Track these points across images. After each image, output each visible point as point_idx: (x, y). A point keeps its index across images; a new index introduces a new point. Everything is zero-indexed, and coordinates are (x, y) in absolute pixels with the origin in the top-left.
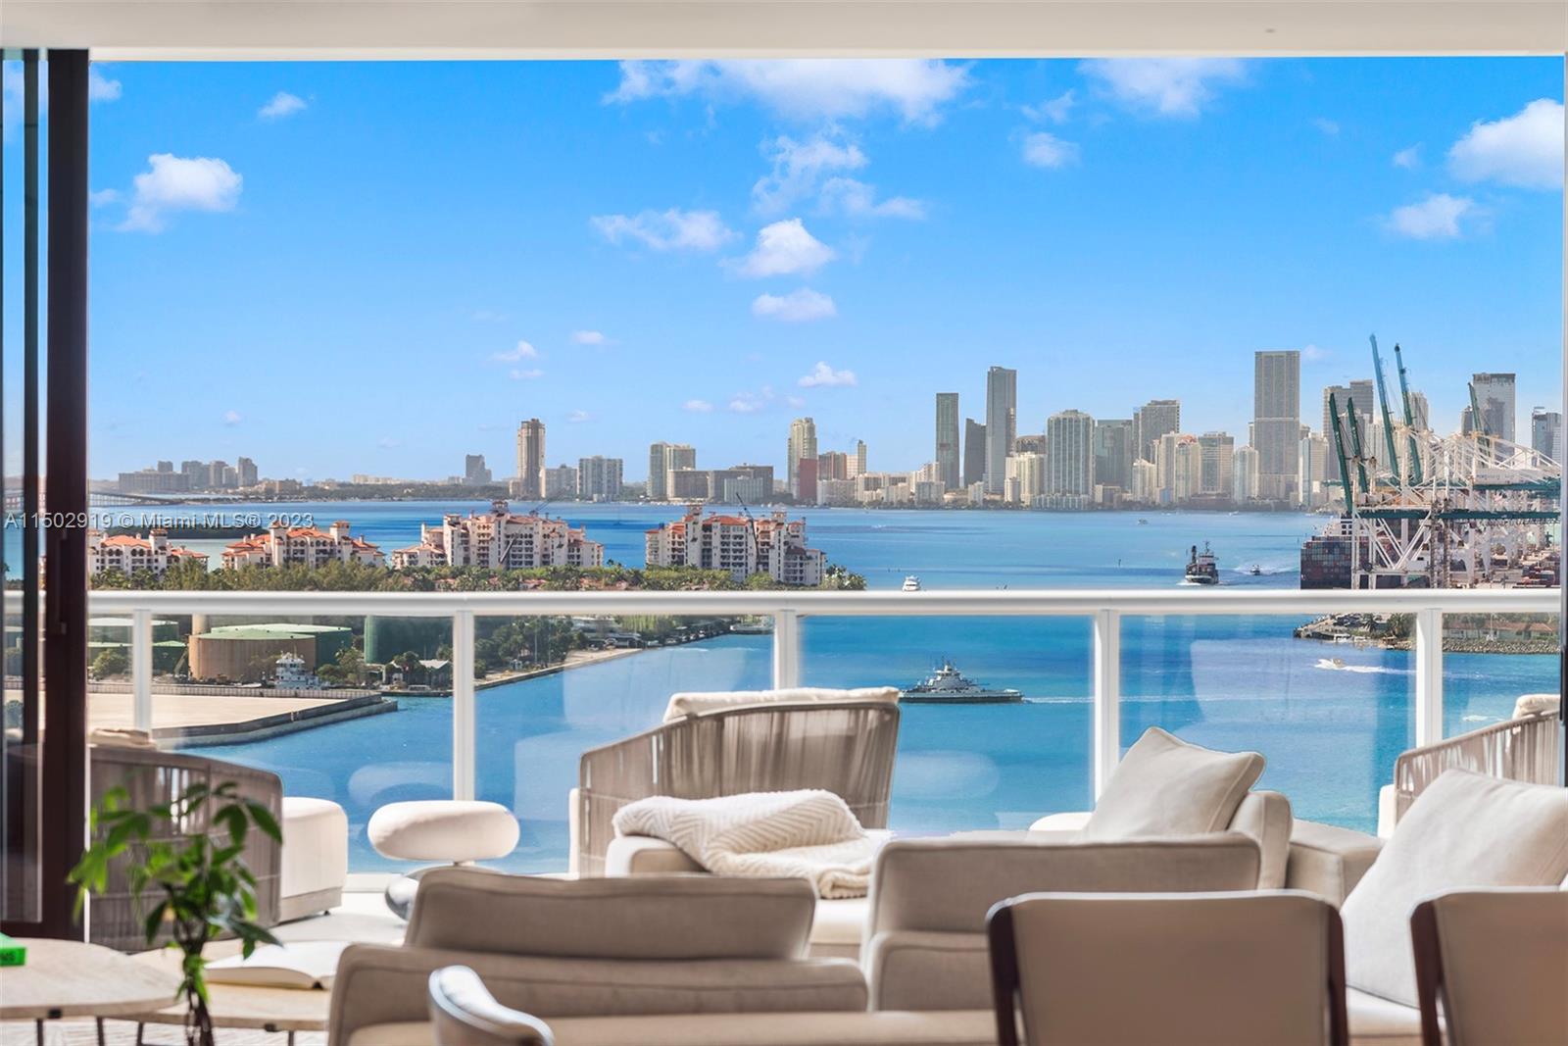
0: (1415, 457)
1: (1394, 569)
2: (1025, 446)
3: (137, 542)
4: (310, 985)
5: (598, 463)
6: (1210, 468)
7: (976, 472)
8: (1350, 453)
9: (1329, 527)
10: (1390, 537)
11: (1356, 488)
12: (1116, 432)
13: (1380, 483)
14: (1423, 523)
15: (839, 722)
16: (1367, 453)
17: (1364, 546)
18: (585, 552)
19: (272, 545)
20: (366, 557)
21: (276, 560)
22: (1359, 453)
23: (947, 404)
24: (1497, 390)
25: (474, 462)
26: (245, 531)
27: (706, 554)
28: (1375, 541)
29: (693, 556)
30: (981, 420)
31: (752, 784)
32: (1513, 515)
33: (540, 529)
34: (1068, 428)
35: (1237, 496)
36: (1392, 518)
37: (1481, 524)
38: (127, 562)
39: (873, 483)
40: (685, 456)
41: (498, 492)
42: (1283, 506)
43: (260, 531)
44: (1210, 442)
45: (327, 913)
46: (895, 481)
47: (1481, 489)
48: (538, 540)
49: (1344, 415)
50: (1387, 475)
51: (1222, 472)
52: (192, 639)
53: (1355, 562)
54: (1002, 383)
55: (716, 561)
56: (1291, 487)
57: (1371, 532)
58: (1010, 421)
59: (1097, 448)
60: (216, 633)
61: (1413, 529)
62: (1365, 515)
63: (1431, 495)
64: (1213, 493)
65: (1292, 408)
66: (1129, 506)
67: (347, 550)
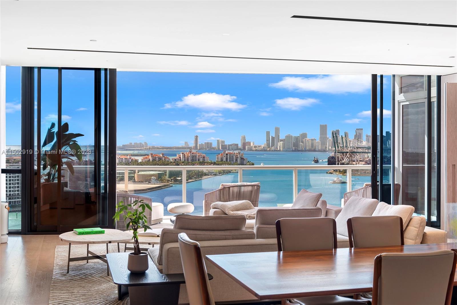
0: (346, 143)
1: (343, 161)
2: (281, 141)
3: (126, 157)
4: (157, 236)
5: (208, 143)
6: (312, 144)
7: (273, 145)
8: (336, 142)
9: (332, 154)
10: (342, 156)
11: (337, 148)
12: (297, 138)
13: (340, 147)
14: (348, 154)
15: (250, 188)
16: (339, 142)
17: (338, 158)
18: (206, 159)
19: (150, 158)
20: (167, 160)
21: (151, 160)
22: (337, 142)
23: (268, 133)
24: (359, 131)
25: (186, 143)
26: (146, 155)
27: (227, 159)
28: (340, 157)
29: (224, 159)
30: (274, 136)
31: (235, 199)
32: (363, 152)
33: (198, 155)
34: (289, 137)
35: (317, 149)
36: (343, 153)
37: (357, 154)
38: (124, 161)
39: (255, 147)
40: (223, 142)
41: (190, 148)
42: (325, 151)
43: (148, 155)
44: (312, 140)
45: (160, 223)
46: (259, 146)
47: (357, 148)
48: (197, 157)
49: (335, 135)
50: (342, 146)
51: (314, 146)
52: (136, 174)
53: (337, 160)
54: (277, 130)
55: (228, 160)
56: (326, 147)
57: (339, 155)
58: (279, 136)
59: (294, 141)
60: (140, 173)
61: (346, 155)
62: (338, 152)
63: (349, 149)
64: (313, 149)
65: (326, 134)
66: (299, 151)
67: (164, 158)
